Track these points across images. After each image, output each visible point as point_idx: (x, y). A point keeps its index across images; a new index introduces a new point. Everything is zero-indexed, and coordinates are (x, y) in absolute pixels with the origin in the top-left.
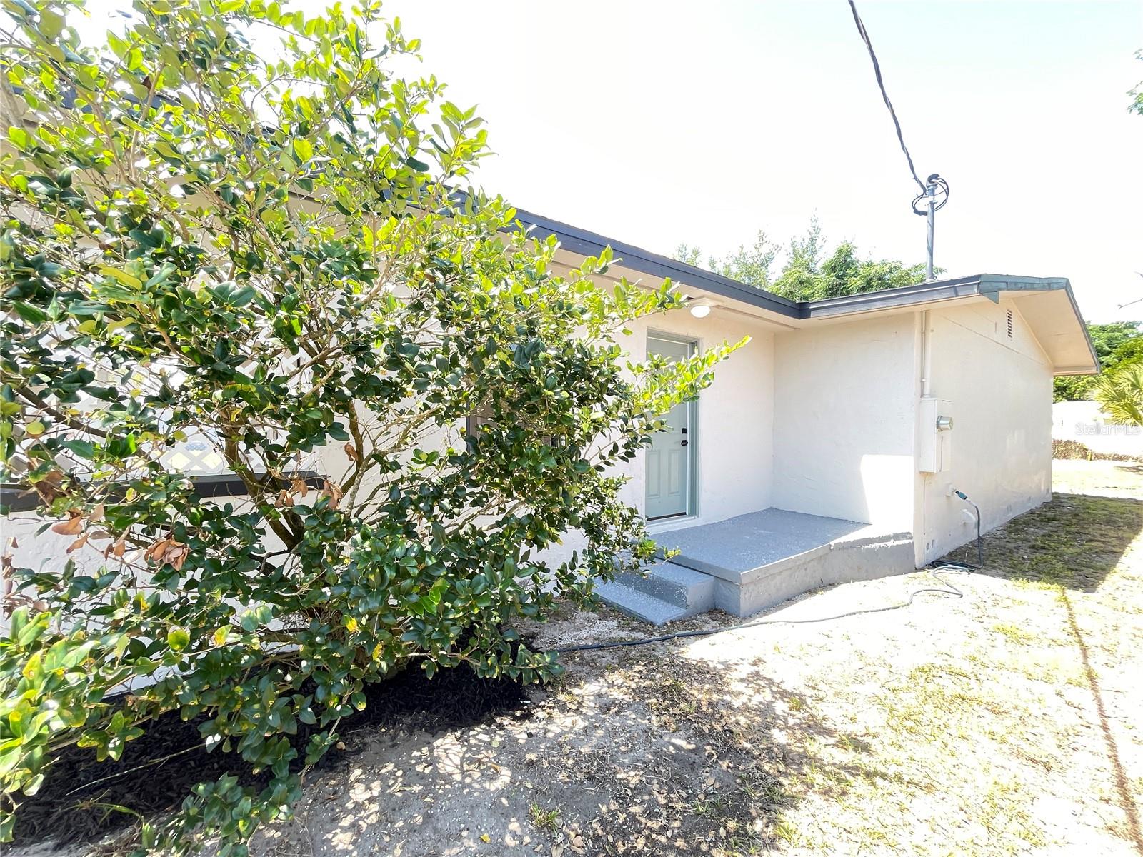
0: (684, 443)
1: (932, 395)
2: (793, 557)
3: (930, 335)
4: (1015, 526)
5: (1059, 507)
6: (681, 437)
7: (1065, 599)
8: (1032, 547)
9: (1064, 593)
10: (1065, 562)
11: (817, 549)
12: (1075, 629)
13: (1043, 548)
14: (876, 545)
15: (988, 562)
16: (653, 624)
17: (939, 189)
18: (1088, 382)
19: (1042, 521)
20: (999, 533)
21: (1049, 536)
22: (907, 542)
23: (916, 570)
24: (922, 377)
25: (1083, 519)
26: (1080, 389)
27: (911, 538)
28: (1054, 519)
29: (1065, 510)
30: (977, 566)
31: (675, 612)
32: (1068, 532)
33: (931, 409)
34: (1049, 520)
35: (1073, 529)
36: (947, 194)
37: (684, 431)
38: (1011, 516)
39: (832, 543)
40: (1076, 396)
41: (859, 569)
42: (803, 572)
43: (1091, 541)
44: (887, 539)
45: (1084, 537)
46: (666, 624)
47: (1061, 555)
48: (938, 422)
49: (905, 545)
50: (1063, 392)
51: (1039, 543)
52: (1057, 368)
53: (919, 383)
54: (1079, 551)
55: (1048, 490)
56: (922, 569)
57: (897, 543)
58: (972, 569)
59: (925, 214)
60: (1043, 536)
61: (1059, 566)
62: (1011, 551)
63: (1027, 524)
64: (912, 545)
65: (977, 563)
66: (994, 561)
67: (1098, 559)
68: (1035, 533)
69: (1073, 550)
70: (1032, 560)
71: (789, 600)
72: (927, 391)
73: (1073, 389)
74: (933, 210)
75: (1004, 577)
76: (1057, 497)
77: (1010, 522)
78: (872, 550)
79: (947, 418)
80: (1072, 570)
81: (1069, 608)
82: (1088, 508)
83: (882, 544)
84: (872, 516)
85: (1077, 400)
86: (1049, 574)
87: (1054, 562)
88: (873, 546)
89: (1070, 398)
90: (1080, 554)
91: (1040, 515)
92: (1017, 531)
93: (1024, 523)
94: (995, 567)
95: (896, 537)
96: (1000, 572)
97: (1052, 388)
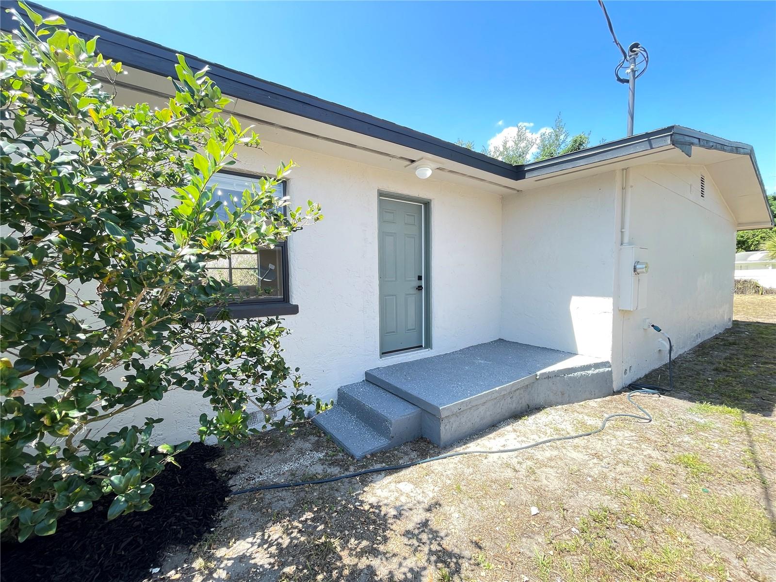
0: (420, 288)
1: (630, 243)
2: (497, 388)
3: (629, 191)
4: (703, 349)
5: (739, 332)
6: (416, 283)
7: (745, 425)
8: (716, 369)
9: (743, 417)
10: (744, 384)
11: (524, 379)
12: (756, 461)
13: (725, 370)
14: (579, 374)
15: (678, 385)
16: (353, 457)
17: (640, 58)
18: (761, 237)
19: (725, 345)
20: (689, 356)
21: (731, 359)
22: (607, 369)
23: (615, 393)
24: (622, 228)
25: (758, 343)
26: (755, 243)
27: (610, 367)
28: (734, 344)
29: (743, 335)
30: (668, 388)
31: (380, 443)
32: (746, 356)
33: (629, 255)
34: (731, 344)
35: (750, 352)
36: (647, 62)
37: (420, 278)
38: (700, 341)
39: (538, 373)
40: (752, 248)
41: (563, 394)
42: (509, 400)
43: (766, 363)
44: (588, 367)
45: (760, 359)
46: (366, 457)
47: (740, 377)
48: (635, 267)
49: (603, 373)
50: (743, 245)
51: (721, 365)
52: (740, 224)
53: (620, 233)
54: (755, 372)
55: (730, 319)
56: (619, 392)
57: (597, 371)
58: (662, 392)
59: (628, 81)
60: (725, 359)
61: (739, 388)
62: (698, 374)
63: (712, 348)
64: (610, 373)
65: (668, 385)
66: (682, 384)
67: (772, 380)
68: (719, 356)
69: (751, 372)
70: (715, 382)
71: (493, 426)
72: (626, 240)
73: (750, 243)
74: (634, 78)
75: (691, 400)
76: (736, 323)
77: (699, 346)
78: (574, 378)
79: (642, 263)
80: (750, 392)
81: (749, 434)
82: (762, 333)
83: (583, 373)
84: (580, 346)
85: (752, 250)
86: (730, 396)
87: (734, 384)
88: (576, 374)
89: (748, 249)
90: (756, 376)
91: (723, 340)
92: (704, 354)
93: (710, 347)
94: (682, 390)
95: (597, 366)
96: (687, 394)
97: (736, 243)
